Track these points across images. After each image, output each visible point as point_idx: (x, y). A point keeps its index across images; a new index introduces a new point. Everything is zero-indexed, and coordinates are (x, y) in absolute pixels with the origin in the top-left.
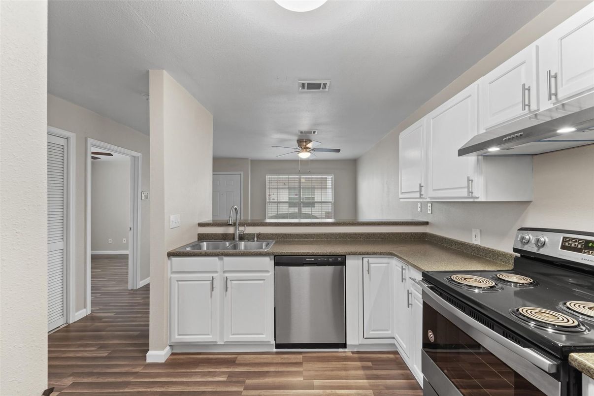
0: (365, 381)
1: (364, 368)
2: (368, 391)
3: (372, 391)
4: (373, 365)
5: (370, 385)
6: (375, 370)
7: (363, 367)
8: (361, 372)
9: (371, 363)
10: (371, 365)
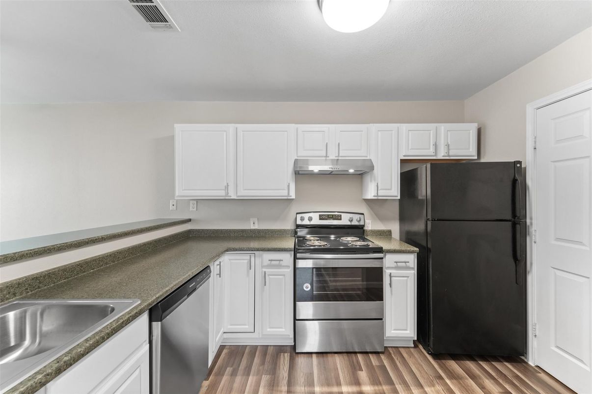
0: (250, 378)
1: (234, 374)
2: (263, 378)
3: (263, 376)
4: (232, 367)
5: (257, 375)
6: (239, 367)
7: (232, 375)
8: (238, 379)
9: (228, 368)
10: (232, 368)
